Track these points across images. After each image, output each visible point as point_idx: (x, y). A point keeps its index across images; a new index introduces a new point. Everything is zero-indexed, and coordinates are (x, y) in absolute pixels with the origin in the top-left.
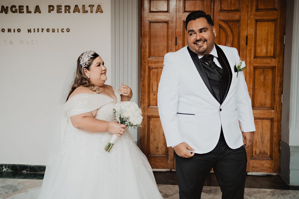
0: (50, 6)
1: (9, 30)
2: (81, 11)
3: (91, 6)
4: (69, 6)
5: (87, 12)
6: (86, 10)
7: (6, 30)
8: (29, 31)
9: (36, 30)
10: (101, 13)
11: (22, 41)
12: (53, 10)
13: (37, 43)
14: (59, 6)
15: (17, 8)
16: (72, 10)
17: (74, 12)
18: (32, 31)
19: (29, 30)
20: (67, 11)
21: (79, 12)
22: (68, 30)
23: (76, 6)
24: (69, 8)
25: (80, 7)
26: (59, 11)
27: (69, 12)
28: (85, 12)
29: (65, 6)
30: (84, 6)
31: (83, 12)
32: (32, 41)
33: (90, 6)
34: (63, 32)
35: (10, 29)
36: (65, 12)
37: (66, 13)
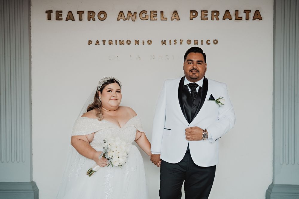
0: (192, 11)
1: (137, 42)
2: (234, 17)
3: (247, 12)
4: (218, 12)
5: (241, 19)
6: (240, 16)
7: (133, 42)
8: (164, 43)
9: (173, 42)
10: (260, 20)
11: (154, 55)
12: (196, 16)
13: (173, 58)
14: (205, 12)
15: (149, 13)
16: (221, 16)
17: (224, 19)
18: (168, 42)
19: (164, 41)
20: (215, 18)
21: (230, 19)
22: (215, 42)
23: (227, 11)
24: (218, 14)
25: (232, 13)
26: (204, 18)
27: (218, 19)
28: (238, 18)
29: (213, 12)
30: (237, 11)
31: (236, 19)
32: (167, 56)
33: (245, 11)
34: (209, 44)
35: (138, 40)
36: (212, 19)
37: (214, 20)
